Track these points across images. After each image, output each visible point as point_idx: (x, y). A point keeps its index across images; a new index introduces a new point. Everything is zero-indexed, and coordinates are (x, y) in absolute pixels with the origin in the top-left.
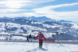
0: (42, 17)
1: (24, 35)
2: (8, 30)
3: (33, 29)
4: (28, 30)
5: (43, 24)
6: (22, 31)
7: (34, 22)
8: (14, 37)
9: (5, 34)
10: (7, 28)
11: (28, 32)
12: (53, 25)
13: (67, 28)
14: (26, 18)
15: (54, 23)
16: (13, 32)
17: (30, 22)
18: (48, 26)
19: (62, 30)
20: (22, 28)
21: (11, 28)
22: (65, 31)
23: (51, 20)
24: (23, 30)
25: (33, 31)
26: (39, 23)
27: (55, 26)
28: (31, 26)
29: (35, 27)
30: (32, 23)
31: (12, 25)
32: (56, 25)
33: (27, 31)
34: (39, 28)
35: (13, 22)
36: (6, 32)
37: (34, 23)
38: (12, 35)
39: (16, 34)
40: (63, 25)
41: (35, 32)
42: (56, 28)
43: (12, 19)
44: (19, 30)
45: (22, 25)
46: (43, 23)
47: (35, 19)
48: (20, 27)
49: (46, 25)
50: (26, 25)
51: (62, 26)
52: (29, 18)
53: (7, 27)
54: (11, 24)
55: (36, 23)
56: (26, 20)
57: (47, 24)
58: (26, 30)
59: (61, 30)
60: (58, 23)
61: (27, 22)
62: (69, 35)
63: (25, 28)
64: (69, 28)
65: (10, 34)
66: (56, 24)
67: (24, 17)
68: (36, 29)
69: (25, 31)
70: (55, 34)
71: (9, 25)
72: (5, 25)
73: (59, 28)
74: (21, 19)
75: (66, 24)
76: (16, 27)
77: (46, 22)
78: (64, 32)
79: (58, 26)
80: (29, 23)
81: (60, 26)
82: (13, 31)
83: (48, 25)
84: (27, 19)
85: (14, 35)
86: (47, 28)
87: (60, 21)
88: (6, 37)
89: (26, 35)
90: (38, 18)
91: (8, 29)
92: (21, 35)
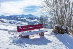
3: (18, 23)
7: (21, 18)
20: (10, 23)
27: (34, 21)
30: (19, 18)
34: (22, 22)
42: (35, 22)
45: (11, 21)
46: (27, 19)
57: (29, 19)
60: (37, 18)
61: (16, 18)
66: (35, 19)
73: (37, 22)
74: (12, 16)
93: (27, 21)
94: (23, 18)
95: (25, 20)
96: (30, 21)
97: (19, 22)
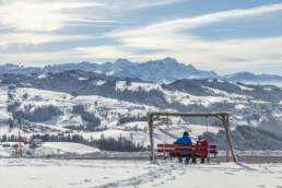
0: (160, 63)
1: (86, 136)
2: (19, 117)
3: (124, 112)
4: (105, 116)
5: (165, 92)
6: (78, 120)
7: (128, 81)
8: (46, 144)
9: (9, 135)
10: (18, 109)
11: (104, 123)
12: (208, 95)
13: (263, 107)
14: (94, 66)
15: (211, 85)
16: (41, 128)
17: (112, 82)
18: (186, 99)
19: (245, 112)
20: (79, 110)
21: (32, 110)
22: (256, 117)
23: (198, 73)
24: (84, 119)
25: (123, 121)
26: (148, 87)
28: (115, 101)
29: (134, 105)
30: (120, 85)
31: (38, 98)
32: (217, 95)
33: (98, 121)
35: (40, 85)
36: (12, 126)
37: (129, 88)
38: (38, 137)
39: (56, 134)
40: (246, 92)
41: (132, 125)
42: (218, 105)
43: (36, 72)
44: (65, 118)
45: (78, 98)
46: (163, 86)
47: (130, 71)
48: (70, 106)
49: (176, 93)
50: (94, 98)
51: (244, 97)
52: (107, 66)
53: (18, 104)
54: (33, 92)
55: (134, 86)
56: (94, 77)
57: (180, 90)
58: (97, 115)
59: (239, 112)
60: (226, 83)
61: (100, 83)
62: (272, 135)
63: (91, 109)
64: (275, 106)
65: (28, 136)
66: (217, 91)
67: (85, 64)
68: (134, 113)
69: (92, 123)
70: (215, 130)
71: (25, 96)
72: (10, 96)
73: (232, 106)
74: (73, 72)
75: (258, 88)
76: (55, 104)
77: (178, 82)
78: (254, 124)
79: (229, 98)
80: (108, 90)
81: (234, 95)
82: (40, 121)
83: (185, 94)
84: (99, 72)
85: (46, 139)
86: (183, 106)
87: (233, 78)
88: (16, 146)
89: (97, 136)
90: (143, 65)
91: (21, 112)
92: (77, 139)
93: (169, 100)
94: (142, 85)
95: (154, 92)
96: (186, 102)
97: (130, 109)
